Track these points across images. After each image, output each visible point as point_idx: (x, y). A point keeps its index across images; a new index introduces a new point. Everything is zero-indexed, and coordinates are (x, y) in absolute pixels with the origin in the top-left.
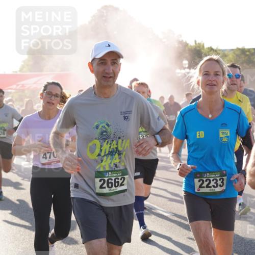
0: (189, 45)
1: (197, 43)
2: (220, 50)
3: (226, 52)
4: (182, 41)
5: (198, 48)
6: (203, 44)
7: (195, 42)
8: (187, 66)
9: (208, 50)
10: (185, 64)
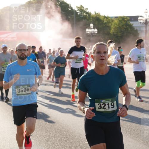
0: (92, 15)
1: (96, 13)
2: (109, 17)
3: (113, 19)
4: (88, 12)
5: (98, 17)
6: (100, 14)
7: (95, 12)
8: (92, 27)
9: (103, 18)
10: (92, 26)
